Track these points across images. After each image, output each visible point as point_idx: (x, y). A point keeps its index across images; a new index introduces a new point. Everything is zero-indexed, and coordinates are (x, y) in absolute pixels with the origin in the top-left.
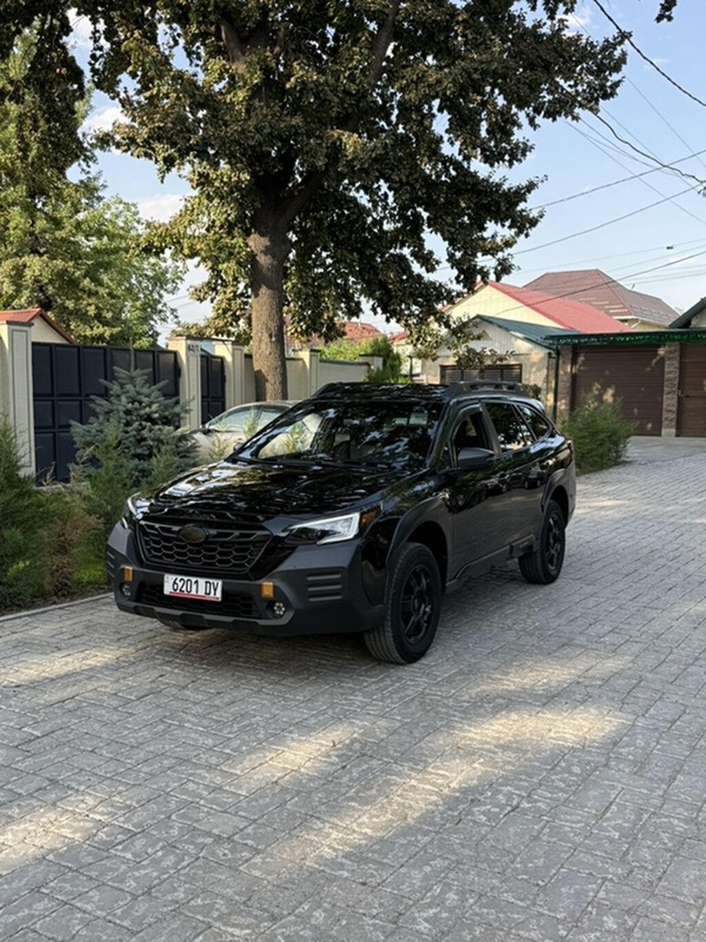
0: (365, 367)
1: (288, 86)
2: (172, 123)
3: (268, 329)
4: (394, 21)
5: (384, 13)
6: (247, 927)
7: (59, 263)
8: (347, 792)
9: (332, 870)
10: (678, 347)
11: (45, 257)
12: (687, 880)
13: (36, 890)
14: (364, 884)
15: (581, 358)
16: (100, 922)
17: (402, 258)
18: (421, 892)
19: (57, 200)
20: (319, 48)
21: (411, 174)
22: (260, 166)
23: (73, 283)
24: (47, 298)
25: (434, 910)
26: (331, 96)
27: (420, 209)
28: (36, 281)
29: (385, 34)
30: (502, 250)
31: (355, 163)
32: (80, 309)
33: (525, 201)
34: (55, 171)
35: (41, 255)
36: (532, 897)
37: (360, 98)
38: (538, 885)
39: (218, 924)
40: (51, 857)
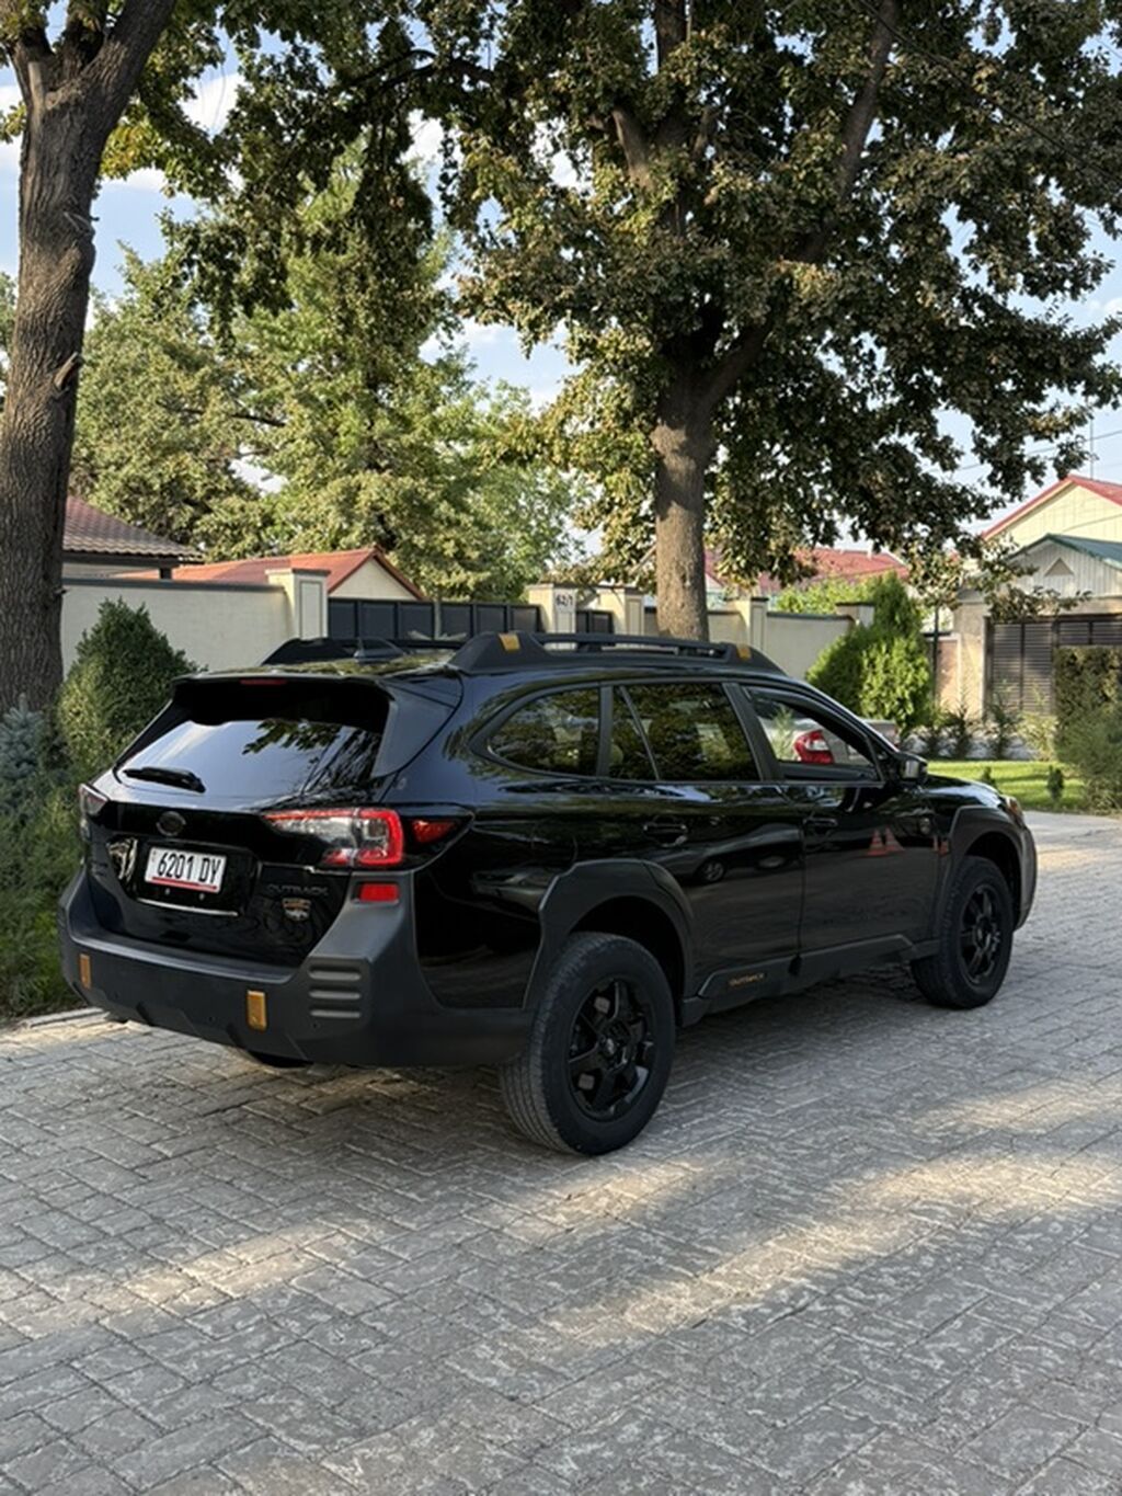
0: (845, 623)
1: (707, 200)
2: (533, 269)
3: (679, 568)
4: (878, 87)
5: (861, 77)
6: (317, 1441)
7: (407, 482)
8: (555, 1266)
9: (478, 1375)
11: (386, 474)
12: (1017, 1442)
13: (64, 1363)
14: (512, 1399)
16: (128, 1413)
17: (899, 450)
18: (589, 1419)
19: (406, 390)
20: (773, 138)
21: (909, 319)
22: (669, 324)
23: (426, 509)
24: (389, 532)
25: (595, 1446)
26: (773, 210)
27: (929, 373)
28: (374, 508)
29: (864, 109)
30: (1067, 429)
31: (812, 310)
32: (433, 548)
33: (1103, 351)
34: (391, 348)
35: (380, 470)
36: (753, 1442)
37: (823, 210)
38: (774, 1425)
39: (279, 1433)
40: (105, 1322)
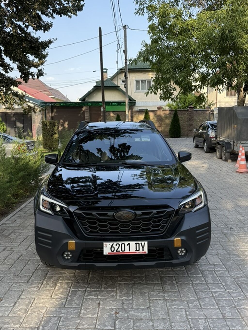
10: (89, 108)
15: (55, 110)
30: (40, 66)
